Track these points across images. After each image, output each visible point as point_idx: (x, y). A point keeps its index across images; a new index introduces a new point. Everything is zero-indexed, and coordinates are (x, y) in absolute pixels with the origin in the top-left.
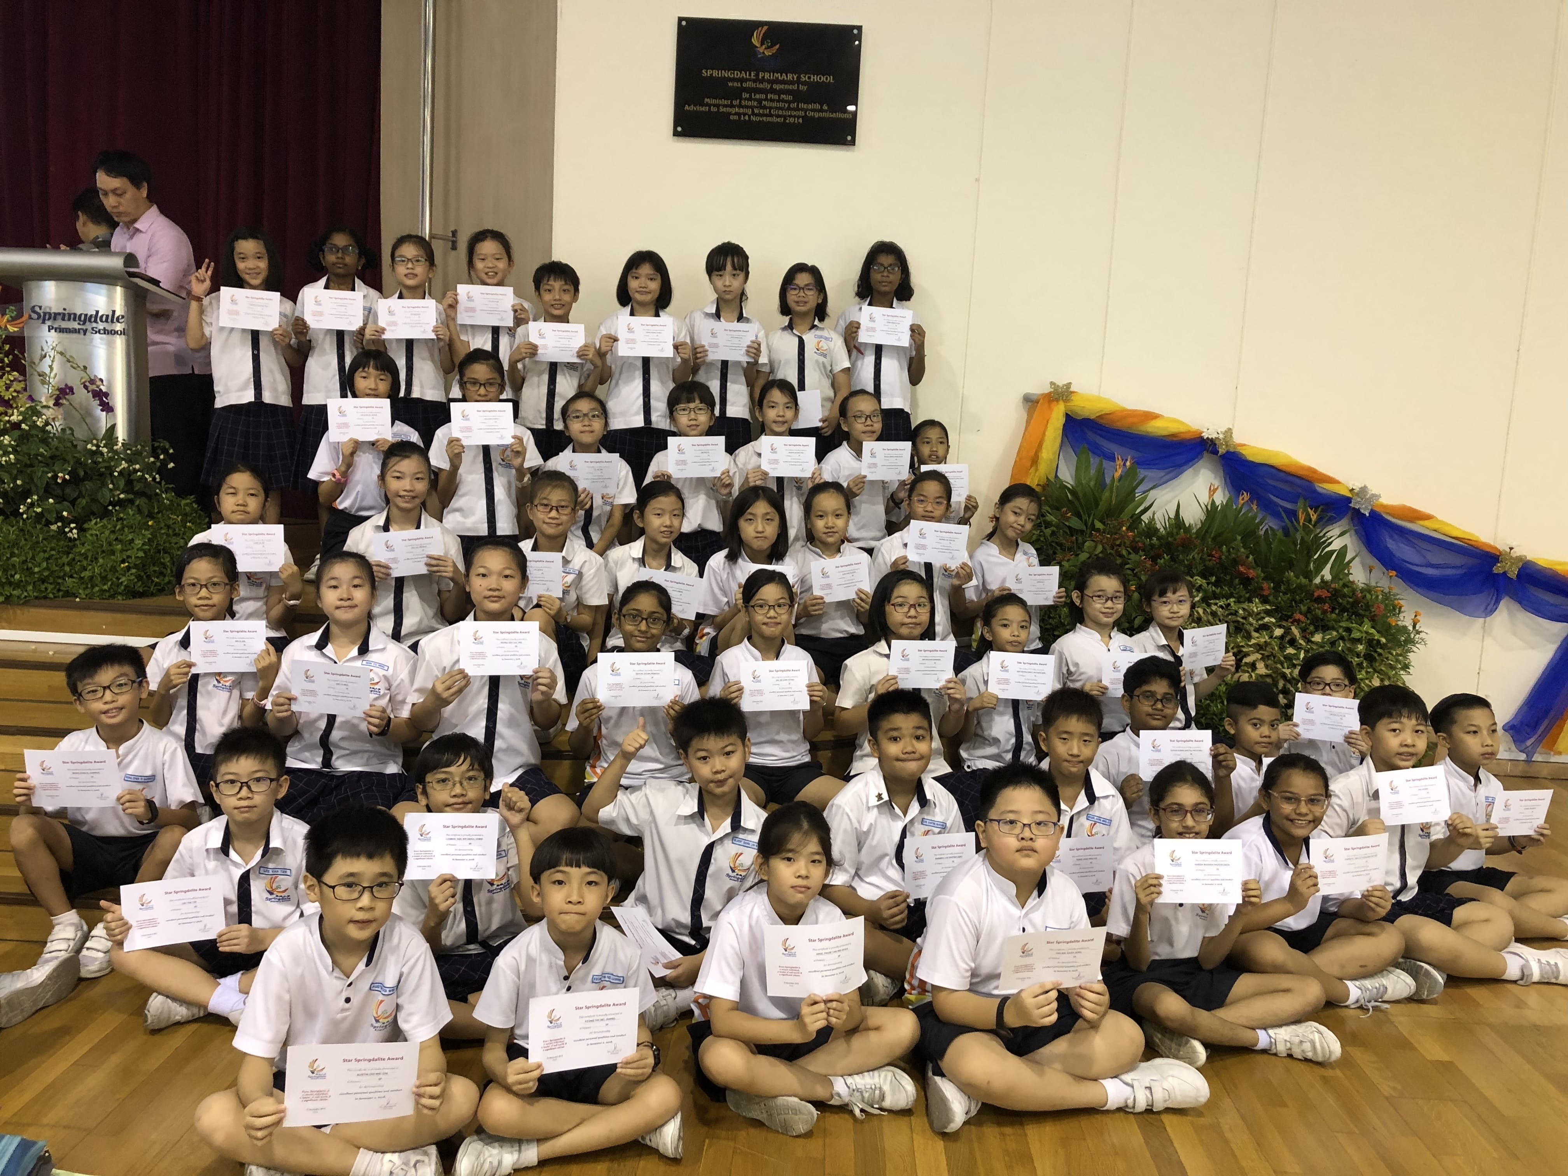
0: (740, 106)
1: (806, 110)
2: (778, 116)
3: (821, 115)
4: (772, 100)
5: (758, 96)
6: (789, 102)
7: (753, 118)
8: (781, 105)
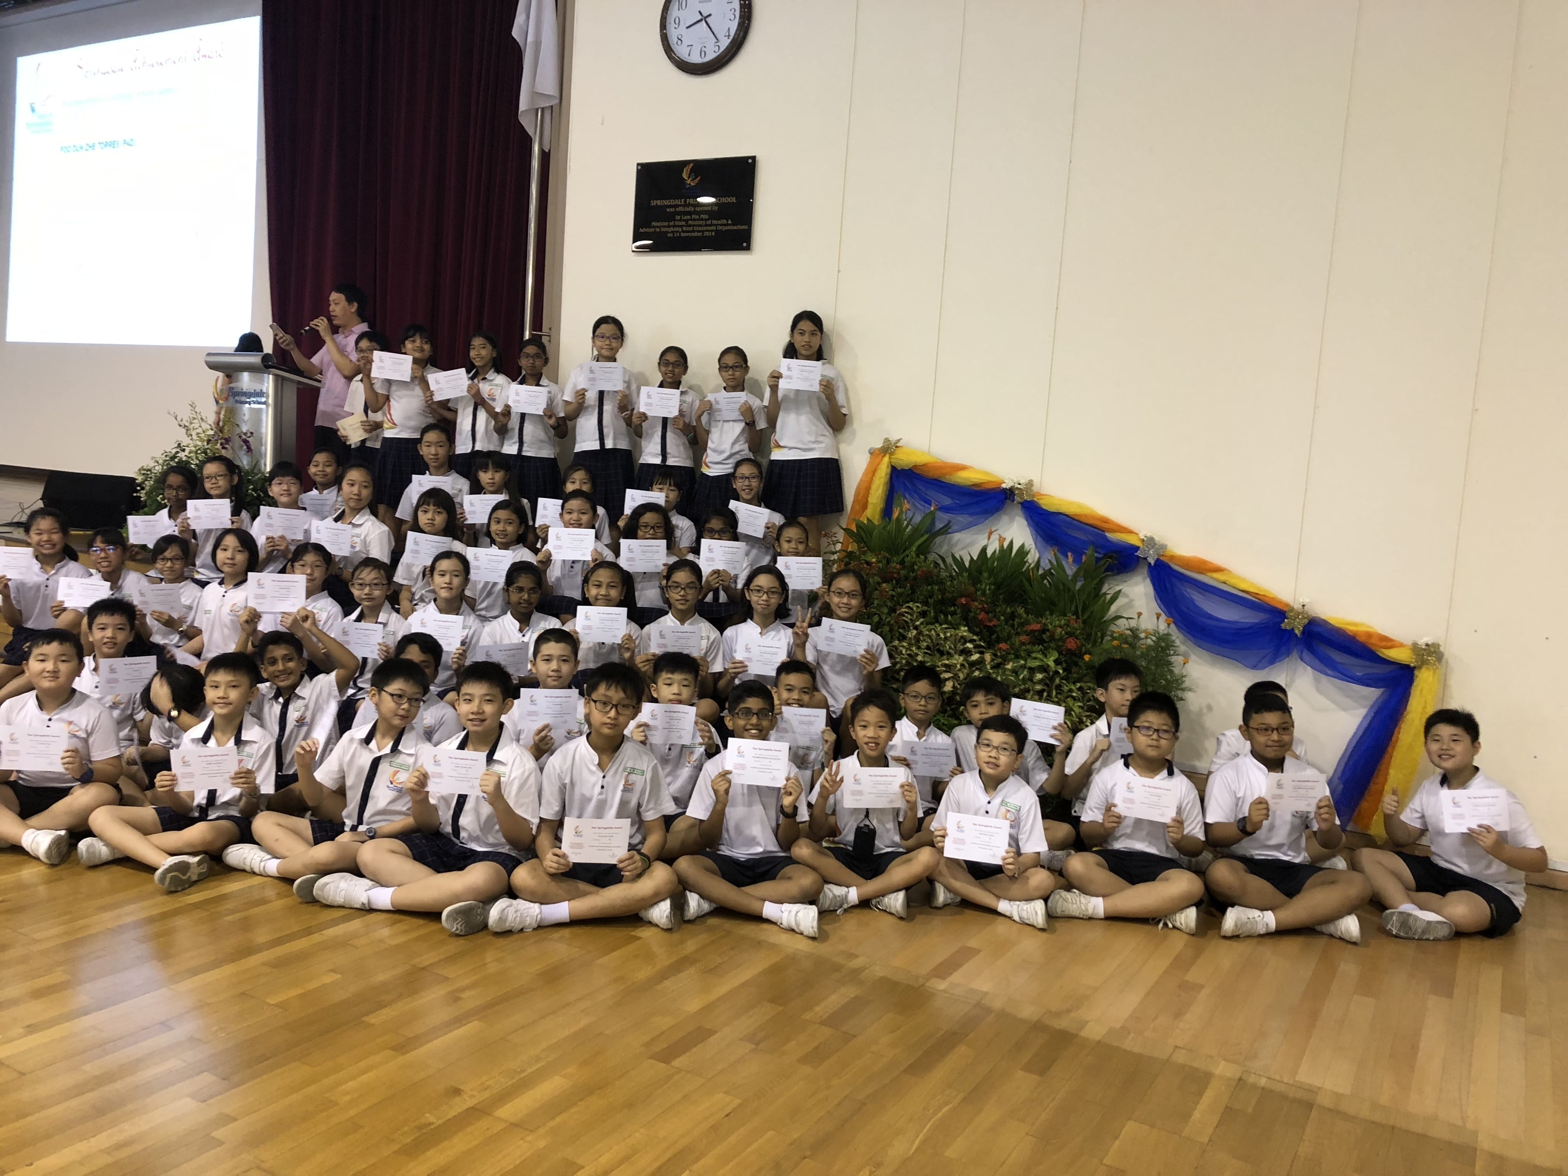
0: (674, 226)
1: (716, 225)
2: (698, 231)
3: (727, 228)
4: (694, 220)
5: (685, 218)
6: (706, 220)
7: (682, 235)
8: (700, 223)
